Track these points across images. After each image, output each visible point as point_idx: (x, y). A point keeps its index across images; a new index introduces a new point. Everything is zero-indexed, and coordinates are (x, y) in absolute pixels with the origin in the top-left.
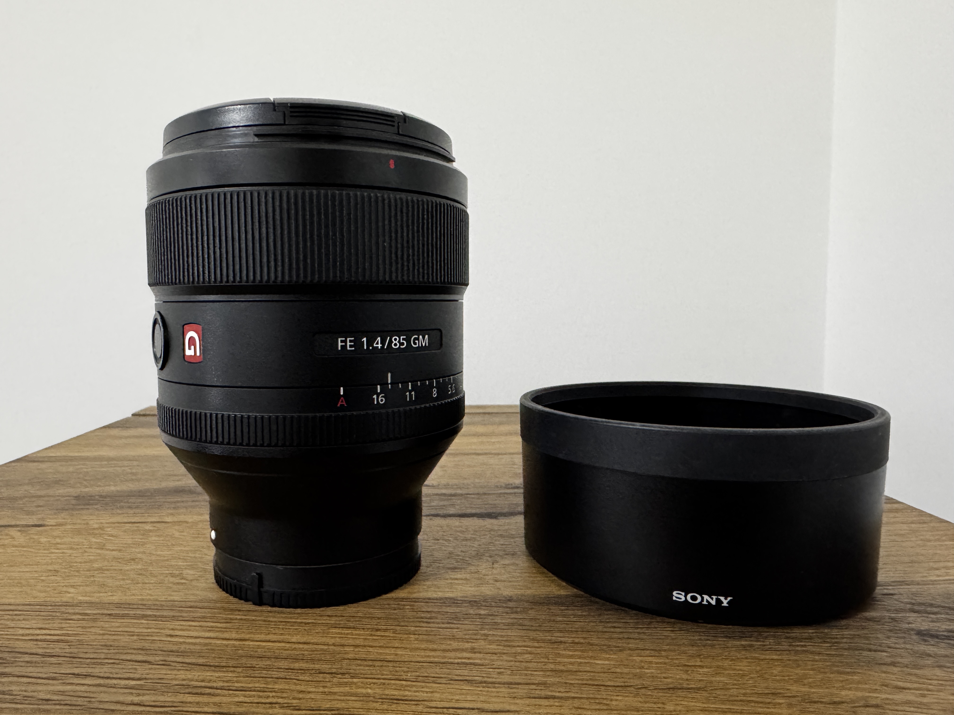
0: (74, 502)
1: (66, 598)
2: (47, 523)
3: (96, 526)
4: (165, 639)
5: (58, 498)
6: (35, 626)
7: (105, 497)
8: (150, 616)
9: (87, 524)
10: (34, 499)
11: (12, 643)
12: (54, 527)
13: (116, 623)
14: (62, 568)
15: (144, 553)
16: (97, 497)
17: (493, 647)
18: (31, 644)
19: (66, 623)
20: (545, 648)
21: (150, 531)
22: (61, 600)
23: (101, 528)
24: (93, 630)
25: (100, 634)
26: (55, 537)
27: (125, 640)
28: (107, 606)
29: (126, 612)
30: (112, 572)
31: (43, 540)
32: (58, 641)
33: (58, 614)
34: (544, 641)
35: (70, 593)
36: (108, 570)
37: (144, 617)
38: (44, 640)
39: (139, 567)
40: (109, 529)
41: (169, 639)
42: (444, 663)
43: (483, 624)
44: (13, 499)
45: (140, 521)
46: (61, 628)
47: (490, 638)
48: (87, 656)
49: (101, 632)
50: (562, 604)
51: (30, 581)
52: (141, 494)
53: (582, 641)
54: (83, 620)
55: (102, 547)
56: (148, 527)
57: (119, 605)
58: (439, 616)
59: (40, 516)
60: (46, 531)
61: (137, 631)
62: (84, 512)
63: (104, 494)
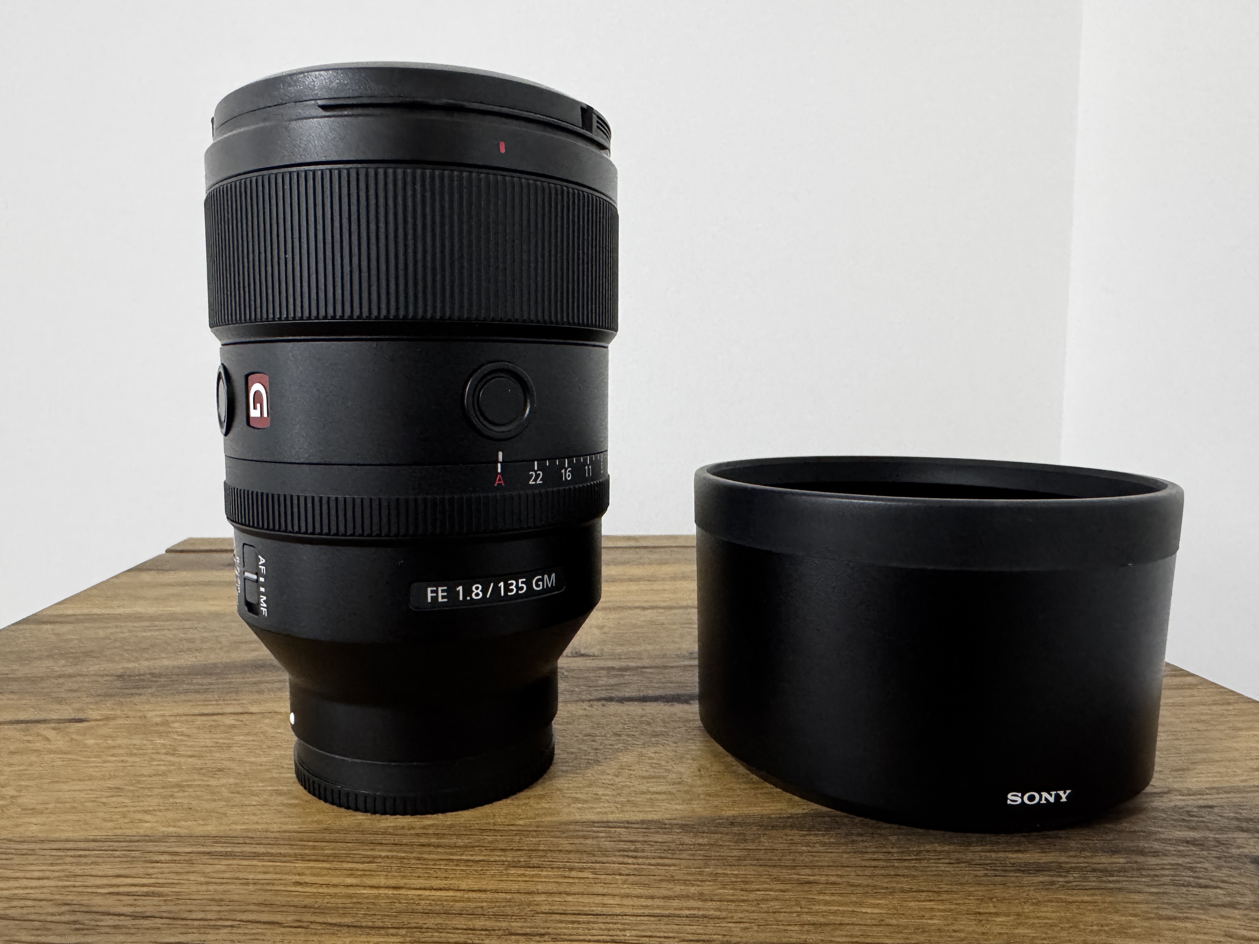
0: (119, 684)
1: (144, 829)
2: (89, 716)
3: (158, 720)
4: (293, 889)
5: (94, 678)
6: (110, 872)
7: (160, 675)
8: (264, 854)
9: (145, 717)
10: (61, 680)
11: (85, 899)
12: (100, 723)
13: (221, 865)
14: (125, 784)
15: (232, 759)
16: (149, 676)
17: (727, 892)
18: (111, 900)
19: (153, 868)
20: (793, 891)
21: (234, 726)
22: (138, 833)
23: (166, 723)
24: (192, 877)
25: (201, 884)
26: (105, 737)
27: (237, 891)
28: (201, 840)
29: (229, 849)
30: (197, 789)
31: (90, 742)
32: (147, 894)
33: (137, 854)
34: (790, 881)
35: (146, 822)
36: (189, 786)
37: (256, 856)
38: (128, 894)
39: (232, 781)
40: (176, 725)
41: (299, 889)
42: (669, 916)
43: (707, 858)
44: (33, 680)
45: (216, 711)
46: (149, 875)
47: (720, 879)
48: (194, 916)
49: (202, 879)
50: (801, 827)
51: (86, 804)
52: (207, 671)
53: (839, 880)
54: (174, 862)
55: (173, 752)
56: (229, 721)
57: (217, 839)
58: (646, 847)
59: (77, 705)
60: (91, 728)
61: (251, 876)
62: (137, 699)
63: (157, 671)
